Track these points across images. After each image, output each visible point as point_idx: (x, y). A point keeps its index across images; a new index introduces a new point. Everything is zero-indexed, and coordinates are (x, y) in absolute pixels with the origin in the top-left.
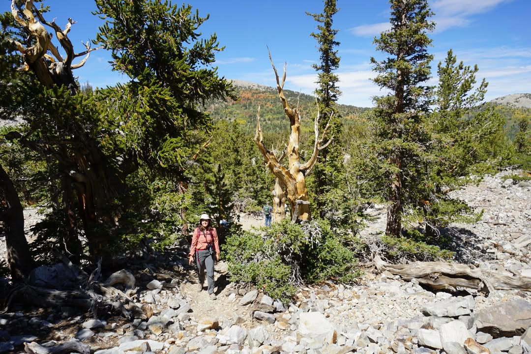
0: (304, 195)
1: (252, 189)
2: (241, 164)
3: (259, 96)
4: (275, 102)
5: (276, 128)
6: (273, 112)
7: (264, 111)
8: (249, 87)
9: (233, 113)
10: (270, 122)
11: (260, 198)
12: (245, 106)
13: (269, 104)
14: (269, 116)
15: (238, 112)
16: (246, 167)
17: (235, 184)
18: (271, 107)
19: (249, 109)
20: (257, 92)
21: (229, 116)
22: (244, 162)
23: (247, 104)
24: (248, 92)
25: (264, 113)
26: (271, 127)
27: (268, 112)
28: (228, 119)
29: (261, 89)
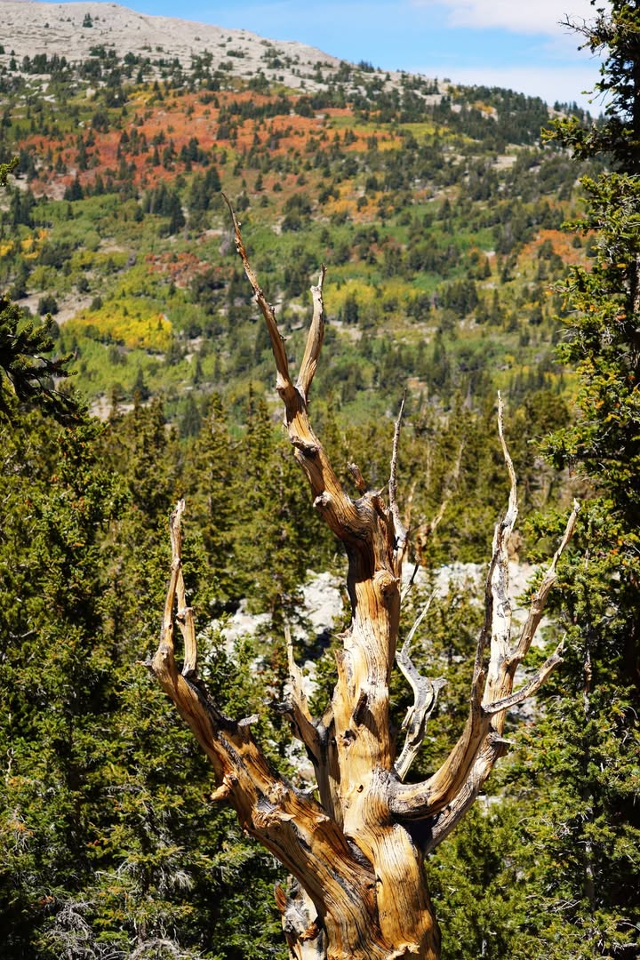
0: (413, 947)
1: (183, 878)
2: (115, 705)
3: (277, 136)
4: (397, 183)
5: (401, 381)
6: (380, 258)
7: (312, 248)
8: (202, 62)
9: (75, 260)
10: (355, 333)
11: (237, 940)
12: (165, 204)
13: (350, 191)
14: (352, 286)
15: (113, 248)
16: (145, 724)
17: (70, 843)
18: (364, 220)
19: (200, 225)
20: (261, 101)
21: (43, 284)
22: (130, 695)
23: (185, 197)
24: (192, 99)
25: (312, 263)
26: (368, 372)
27: (343, 259)
28: (32, 305)
29: (291, 81)
